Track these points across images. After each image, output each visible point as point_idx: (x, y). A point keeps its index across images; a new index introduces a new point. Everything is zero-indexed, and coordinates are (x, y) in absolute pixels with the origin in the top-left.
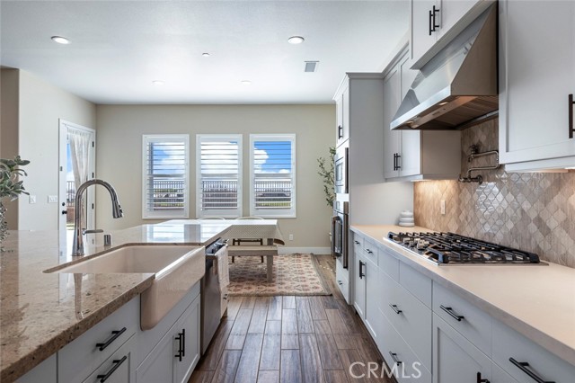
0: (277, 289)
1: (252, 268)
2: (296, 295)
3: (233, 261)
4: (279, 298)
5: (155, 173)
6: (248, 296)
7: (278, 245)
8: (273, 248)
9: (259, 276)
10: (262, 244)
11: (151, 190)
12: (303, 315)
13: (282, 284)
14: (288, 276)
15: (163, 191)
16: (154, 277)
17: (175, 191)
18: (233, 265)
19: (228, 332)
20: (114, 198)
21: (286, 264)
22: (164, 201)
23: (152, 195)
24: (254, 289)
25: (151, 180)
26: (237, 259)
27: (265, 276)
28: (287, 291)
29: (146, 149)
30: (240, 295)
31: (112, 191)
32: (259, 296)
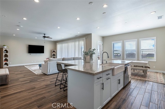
0: (147, 79)
1: (140, 73)
2: (153, 82)
3: (134, 71)
4: (147, 82)
5: (114, 50)
6: (137, 79)
7: (148, 68)
8: (146, 69)
9: (142, 76)
10: (143, 68)
11: (114, 53)
12: (154, 87)
13: (149, 79)
14: (152, 77)
15: (116, 54)
16: (114, 68)
17: (119, 54)
18: (134, 72)
19: (131, 85)
20: (108, 55)
21: (152, 74)
22: (116, 56)
23: (114, 55)
24: (139, 78)
25: (114, 51)
26: (135, 71)
27: (143, 76)
28: (150, 81)
29: (112, 45)
30: (135, 79)
31: (107, 54)
32: (140, 80)
